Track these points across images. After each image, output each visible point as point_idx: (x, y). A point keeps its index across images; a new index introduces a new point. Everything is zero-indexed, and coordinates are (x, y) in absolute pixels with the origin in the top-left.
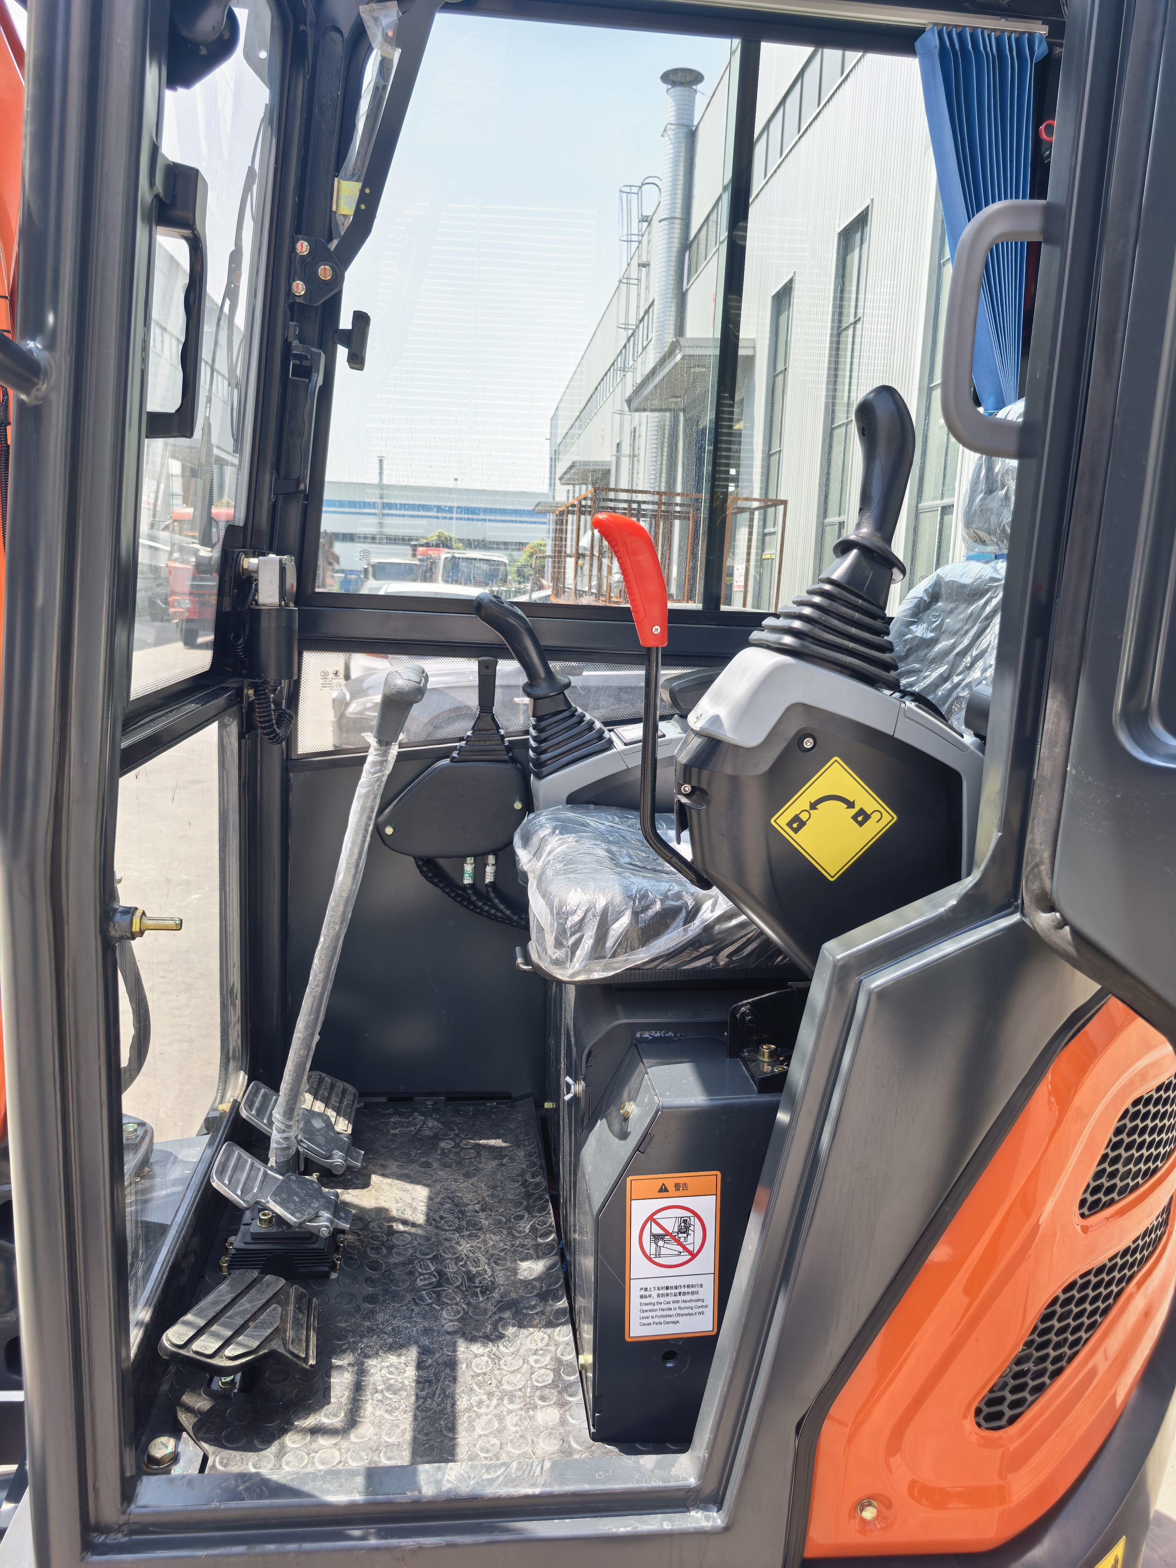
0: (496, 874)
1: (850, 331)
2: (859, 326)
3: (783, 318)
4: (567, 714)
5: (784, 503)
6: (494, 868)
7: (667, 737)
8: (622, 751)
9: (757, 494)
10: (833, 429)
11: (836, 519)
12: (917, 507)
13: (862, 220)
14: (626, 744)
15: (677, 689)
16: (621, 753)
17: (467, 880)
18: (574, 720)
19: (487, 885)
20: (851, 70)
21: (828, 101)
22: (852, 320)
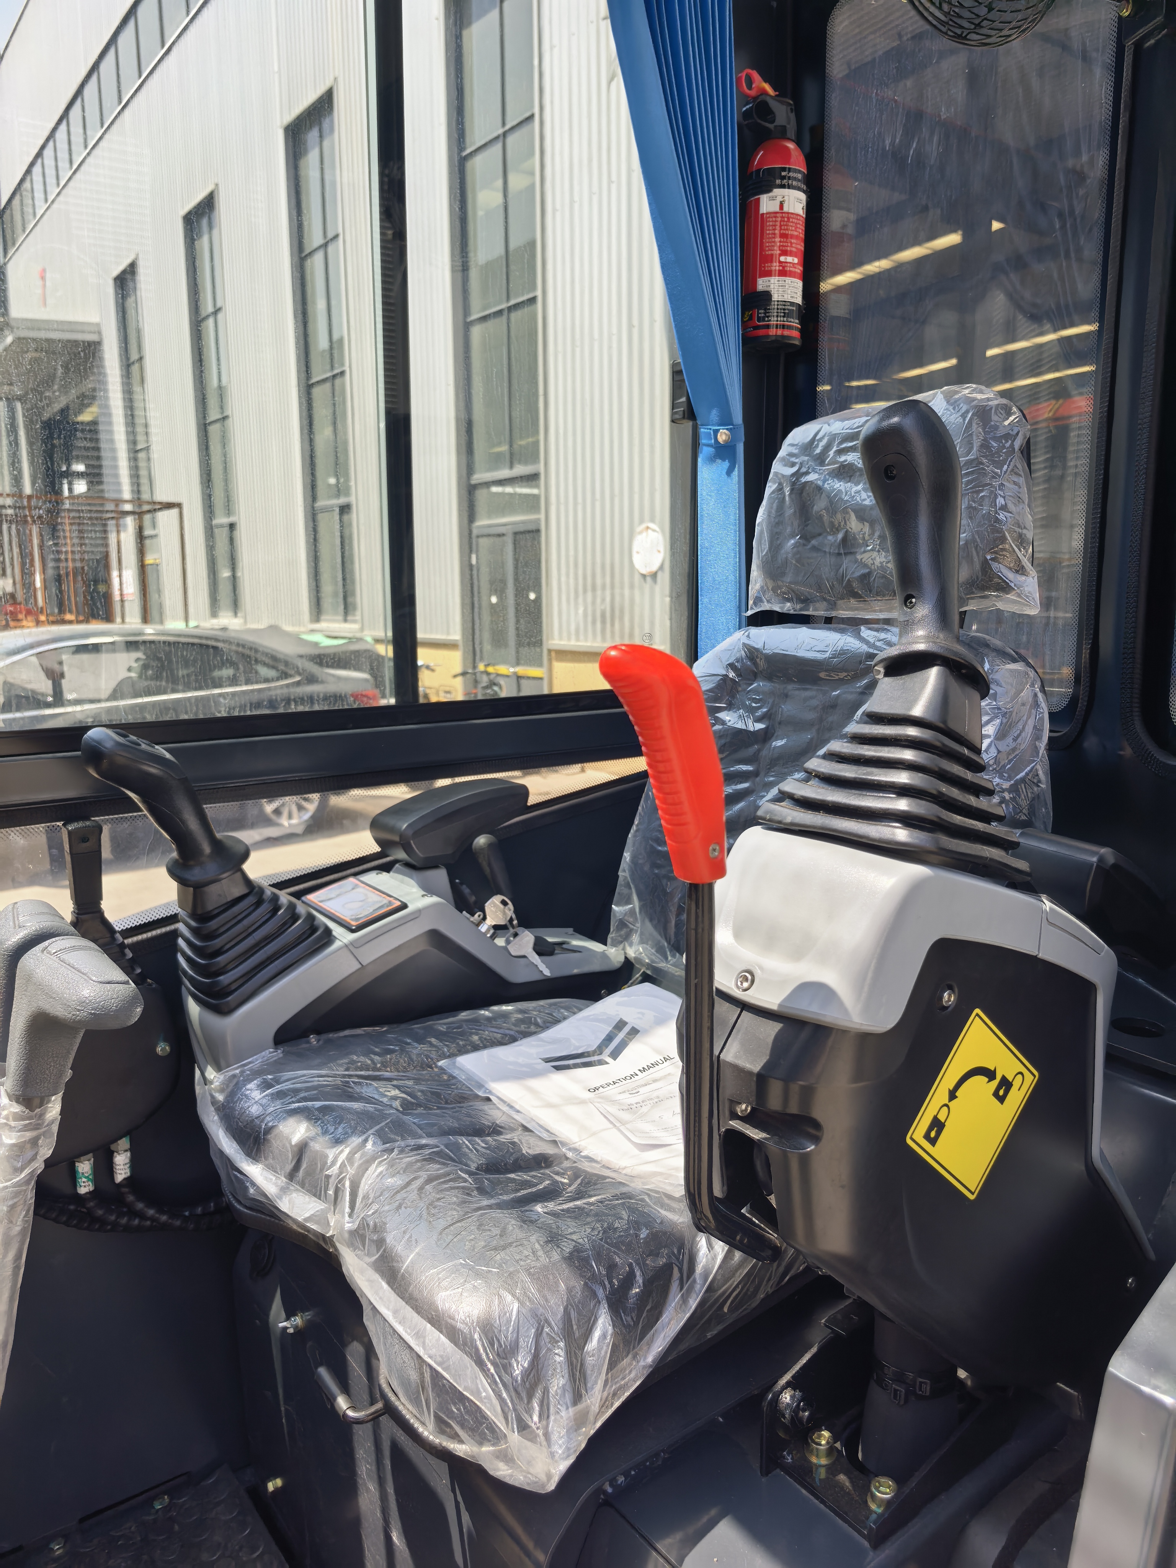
0: (134, 1163)
1: (211, 321)
2: (220, 316)
3: (130, 302)
4: (251, 900)
5: (179, 506)
6: (129, 1154)
7: (411, 908)
8: (352, 943)
9: (127, 495)
10: (205, 425)
11: (225, 520)
12: (313, 507)
13: (207, 206)
14: (353, 931)
15: (410, 833)
16: (350, 947)
17: (85, 1187)
18: (265, 908)
19: (120, 1185)
20: (173, 43)
21: (151, 72)
22: (210, 309)
